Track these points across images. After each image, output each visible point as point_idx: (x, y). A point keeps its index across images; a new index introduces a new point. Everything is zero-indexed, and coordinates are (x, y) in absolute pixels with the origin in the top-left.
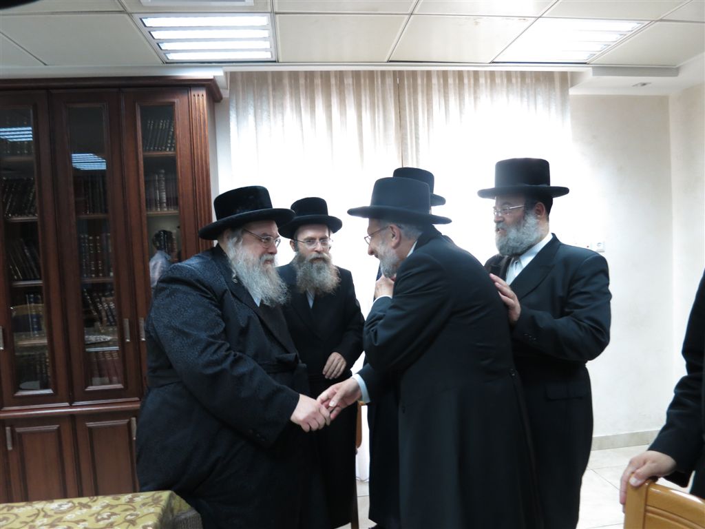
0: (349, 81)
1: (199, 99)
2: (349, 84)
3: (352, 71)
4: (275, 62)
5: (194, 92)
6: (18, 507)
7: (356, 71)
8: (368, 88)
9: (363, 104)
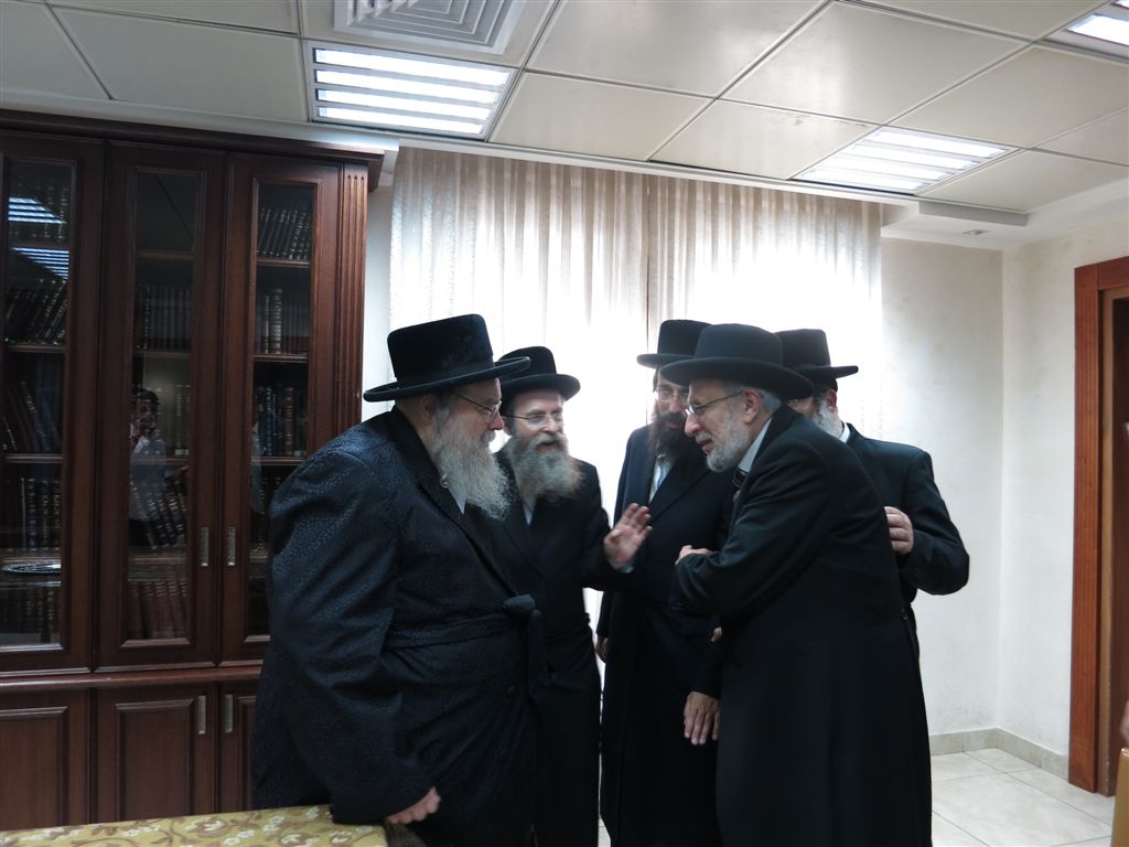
0: (577, 183)
1: (356, 184)
2: (577, 188)
3: (583, 168)
4: (482, 141)
5: (349, 172)
6: (126, 829)
7: (588, 168)
8: (604, 196)
9: (596, 219)
